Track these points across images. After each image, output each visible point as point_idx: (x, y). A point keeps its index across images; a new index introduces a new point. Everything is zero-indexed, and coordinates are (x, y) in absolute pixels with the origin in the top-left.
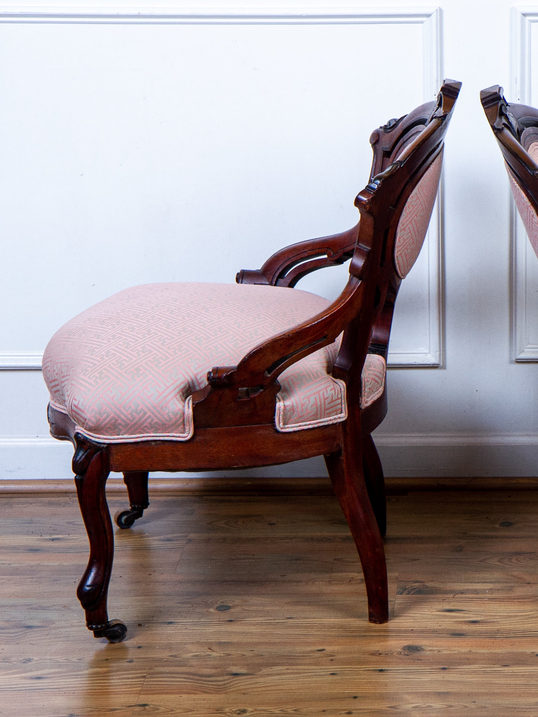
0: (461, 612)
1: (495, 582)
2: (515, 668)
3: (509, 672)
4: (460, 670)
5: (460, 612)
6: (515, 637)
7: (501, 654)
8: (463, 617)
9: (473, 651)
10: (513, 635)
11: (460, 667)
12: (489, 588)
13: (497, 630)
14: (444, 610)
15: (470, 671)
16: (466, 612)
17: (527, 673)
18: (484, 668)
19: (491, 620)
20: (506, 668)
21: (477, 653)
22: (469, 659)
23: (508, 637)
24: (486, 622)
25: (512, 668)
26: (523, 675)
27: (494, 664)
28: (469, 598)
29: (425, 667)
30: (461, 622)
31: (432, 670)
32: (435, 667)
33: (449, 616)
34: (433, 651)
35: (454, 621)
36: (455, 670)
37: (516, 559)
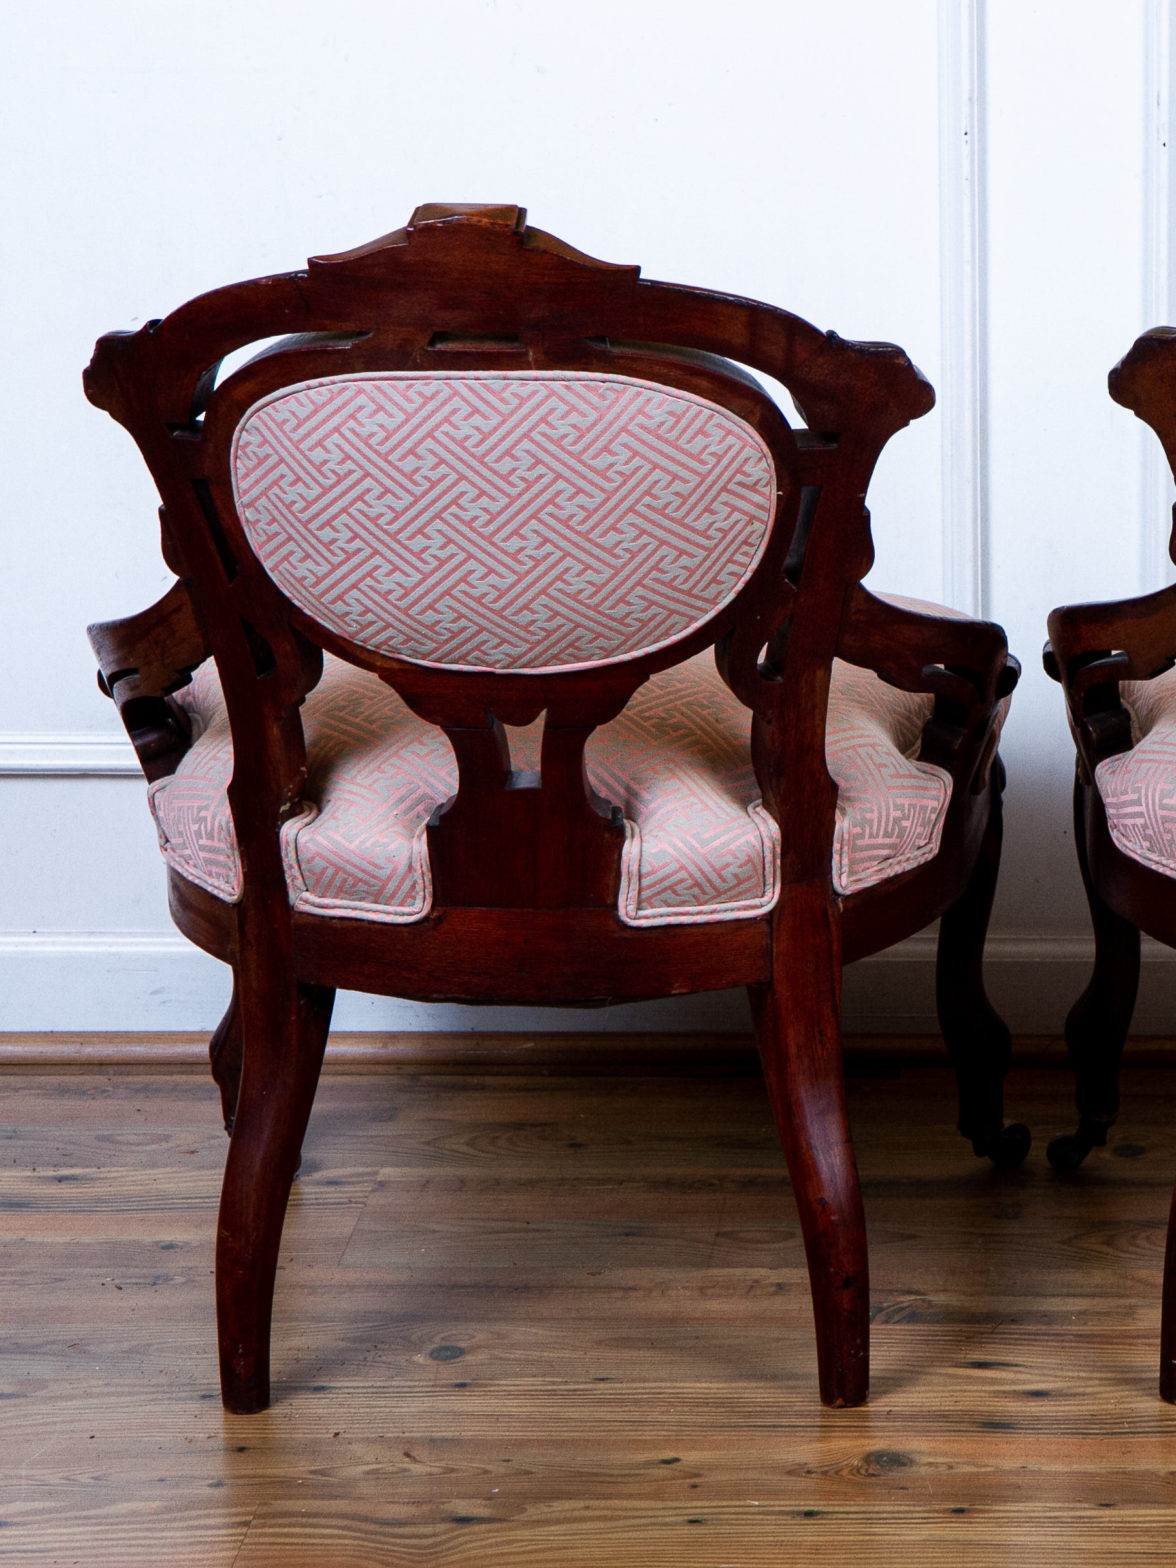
0: (1009, 1368)
1: (1093, 1296)
2: (1127, 1512)
3: (1115, 1522)
4: (996, 1515)
5: (1006, 1368)
6: (1132, 1433)
7: (1098, 1475)
8: (1014, 1382)
9: (1030, 1467)
10: (1130, 1428)
11: (997, 1508)
12: (1078, 1308)
13: (1092, 1415)
14: (969, 1363)
15: (1021, 1518)
16: (1020, 1369)
17: (1155, 1525)
18: (1052, 1509)
19: (1081, 1390)
20: (1107, 1512)
21: (1040, 1472)
22: (1019, 1487)
23: (1115, 1433)
24: (1067, 1395)
25: (1122, 1512)
26: (1147, 1531)
27: (1079, 1501)
28: (1030, 1334)
29: (914, 1505)
30: (1006, 1394)
31: (931, 1515)
32: (937, 1507)
33: (978, 1378)
34: (935, 1465)
35: (990, 1392)
36: (986, 1515)
37: (1148, 1238)
